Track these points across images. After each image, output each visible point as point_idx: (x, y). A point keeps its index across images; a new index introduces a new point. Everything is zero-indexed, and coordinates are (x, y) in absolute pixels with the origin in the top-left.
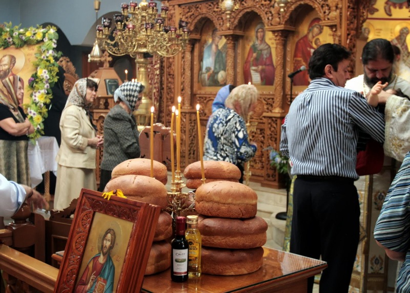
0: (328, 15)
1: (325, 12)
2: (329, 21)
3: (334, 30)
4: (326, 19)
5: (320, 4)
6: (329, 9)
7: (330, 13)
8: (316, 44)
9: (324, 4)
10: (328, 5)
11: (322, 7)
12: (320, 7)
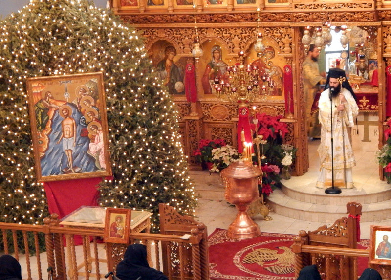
1: (280, 47)
2: (284, 54)
6: (284, 44)
8: (269, 65)
9: (280, 41)
11: (278, 43)
12: (276, 43)
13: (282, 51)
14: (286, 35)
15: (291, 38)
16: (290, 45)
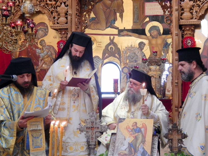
0: (57, 20)
1: (54, 18)
2: (58, 25)
3: (63, 33)
4: (56, 23)
5: (50, 11)
6: (59, 15)
7: (59, 18)
8: (41, 45)
9: (54, 11)
10: (57, 12)
11: (52, 13)
12: (50, 12)
13: (56, 22)
14: (61, 3)
15: (67, 6)
16: (66, 14)
